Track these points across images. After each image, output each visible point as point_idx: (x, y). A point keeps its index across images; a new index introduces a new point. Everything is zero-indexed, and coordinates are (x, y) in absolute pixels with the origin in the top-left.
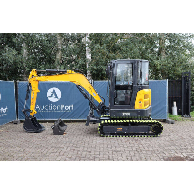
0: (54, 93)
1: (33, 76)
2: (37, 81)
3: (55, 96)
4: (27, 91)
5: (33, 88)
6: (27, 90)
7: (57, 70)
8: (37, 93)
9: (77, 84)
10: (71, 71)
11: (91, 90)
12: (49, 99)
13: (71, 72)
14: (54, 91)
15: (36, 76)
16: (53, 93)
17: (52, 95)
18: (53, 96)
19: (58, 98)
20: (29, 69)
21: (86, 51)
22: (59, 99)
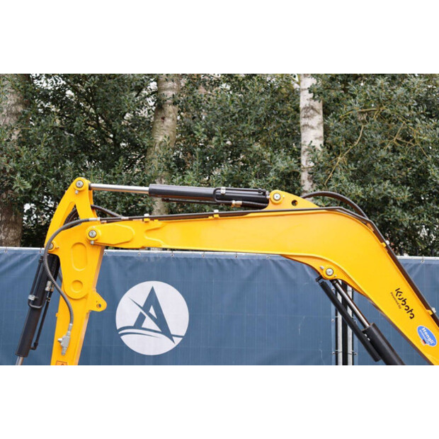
0: (152, 311)
1: (74, 216)
2: (96, 245)
3: (155, 327)
4: (34, 302)
5: (68, 286)
6: (32, 298)
7: (210, 190)
8: (92, 314)
9: (328, 272)
10: (294, 197)
11: (409, 310)
12: (123, 338)
13: (294, 203)
14: (152, 300)
15: (92, 216)
16: (146, 308)
17: (141, 319)
18: (149, 323)
19: (170, 336)
20: (29, 186)
21: (302, 114)
22: (178, 340)
